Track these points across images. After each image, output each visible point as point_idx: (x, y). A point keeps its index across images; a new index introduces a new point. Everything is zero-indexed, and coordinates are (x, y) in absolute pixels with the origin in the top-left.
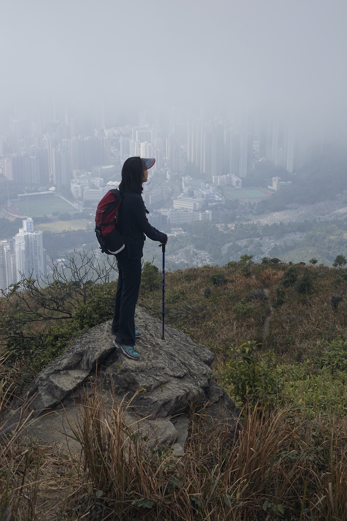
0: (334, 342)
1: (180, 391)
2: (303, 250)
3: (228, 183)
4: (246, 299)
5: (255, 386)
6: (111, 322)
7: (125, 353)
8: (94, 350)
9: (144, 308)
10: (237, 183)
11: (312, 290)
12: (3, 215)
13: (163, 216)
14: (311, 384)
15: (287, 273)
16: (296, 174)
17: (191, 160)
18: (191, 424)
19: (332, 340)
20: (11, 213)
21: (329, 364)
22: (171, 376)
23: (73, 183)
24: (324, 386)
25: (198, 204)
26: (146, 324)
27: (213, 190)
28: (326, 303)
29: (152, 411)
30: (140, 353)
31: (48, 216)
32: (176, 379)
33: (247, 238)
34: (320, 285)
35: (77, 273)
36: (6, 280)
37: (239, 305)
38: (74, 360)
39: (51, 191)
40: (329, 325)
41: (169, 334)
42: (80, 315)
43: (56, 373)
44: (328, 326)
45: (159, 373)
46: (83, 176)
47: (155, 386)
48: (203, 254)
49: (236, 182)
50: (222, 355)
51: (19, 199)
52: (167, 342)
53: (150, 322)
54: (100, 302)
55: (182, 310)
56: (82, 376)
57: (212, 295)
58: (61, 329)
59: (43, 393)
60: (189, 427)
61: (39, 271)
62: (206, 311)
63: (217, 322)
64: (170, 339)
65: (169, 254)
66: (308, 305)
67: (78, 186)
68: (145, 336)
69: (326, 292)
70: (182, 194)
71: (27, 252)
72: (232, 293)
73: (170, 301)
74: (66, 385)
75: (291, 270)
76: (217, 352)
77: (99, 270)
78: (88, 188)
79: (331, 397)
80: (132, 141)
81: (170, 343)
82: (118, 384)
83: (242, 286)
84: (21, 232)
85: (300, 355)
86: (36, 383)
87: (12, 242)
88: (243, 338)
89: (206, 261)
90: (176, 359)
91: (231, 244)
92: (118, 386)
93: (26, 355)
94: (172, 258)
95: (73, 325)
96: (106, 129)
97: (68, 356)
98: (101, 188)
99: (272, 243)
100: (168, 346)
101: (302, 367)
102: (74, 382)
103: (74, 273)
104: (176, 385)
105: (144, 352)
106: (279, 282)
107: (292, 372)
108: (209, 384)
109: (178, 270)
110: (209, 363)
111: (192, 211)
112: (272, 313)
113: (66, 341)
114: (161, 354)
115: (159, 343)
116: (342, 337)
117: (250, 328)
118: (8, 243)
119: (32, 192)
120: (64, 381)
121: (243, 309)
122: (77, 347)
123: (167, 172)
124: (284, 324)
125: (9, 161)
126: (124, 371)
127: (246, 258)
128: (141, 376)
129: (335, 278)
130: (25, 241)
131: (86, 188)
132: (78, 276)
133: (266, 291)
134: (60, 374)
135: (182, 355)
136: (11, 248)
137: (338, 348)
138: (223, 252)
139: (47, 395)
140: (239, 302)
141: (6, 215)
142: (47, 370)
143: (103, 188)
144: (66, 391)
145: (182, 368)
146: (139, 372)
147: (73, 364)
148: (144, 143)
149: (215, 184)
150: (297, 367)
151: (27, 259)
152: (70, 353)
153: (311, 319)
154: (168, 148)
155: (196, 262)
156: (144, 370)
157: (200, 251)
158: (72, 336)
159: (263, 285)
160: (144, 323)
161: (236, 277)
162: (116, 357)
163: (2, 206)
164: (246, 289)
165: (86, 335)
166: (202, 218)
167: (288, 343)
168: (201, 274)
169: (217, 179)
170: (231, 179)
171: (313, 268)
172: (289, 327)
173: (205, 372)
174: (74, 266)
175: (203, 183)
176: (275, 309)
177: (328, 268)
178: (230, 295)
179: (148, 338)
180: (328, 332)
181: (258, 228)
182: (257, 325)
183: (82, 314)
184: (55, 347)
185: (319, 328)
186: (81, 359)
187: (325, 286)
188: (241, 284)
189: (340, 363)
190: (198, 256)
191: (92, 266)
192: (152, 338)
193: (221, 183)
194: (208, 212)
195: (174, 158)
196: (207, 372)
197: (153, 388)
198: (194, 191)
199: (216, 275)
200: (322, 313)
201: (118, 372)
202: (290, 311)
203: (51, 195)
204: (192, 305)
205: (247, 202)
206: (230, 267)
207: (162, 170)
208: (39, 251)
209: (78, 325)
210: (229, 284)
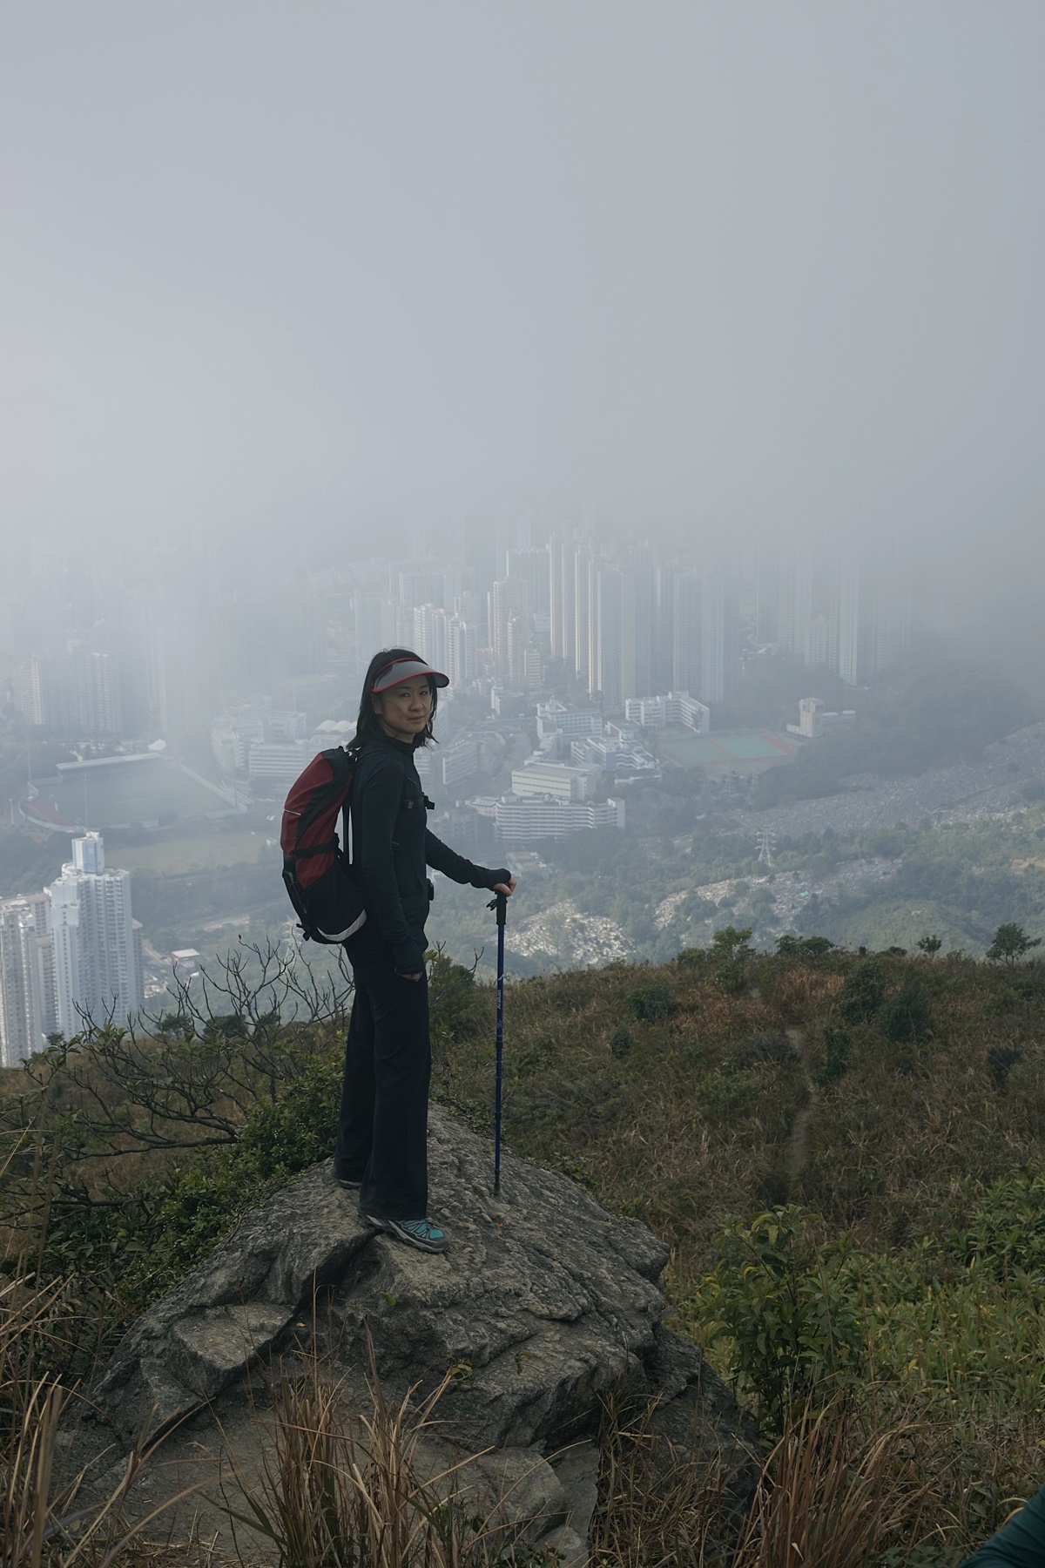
0: (1000, 1183)
1: (569, 1364)
2: (895, 910)
3: (671, 720)
4: (736, 1061)
8: (308, 1241)
9: (453, 1108)
10: (697, 717)
11: (929, 1031)
12: (13, 827)
13: (482, 818)
14: (938, 1313)
15: (854, 981)
16: (866, 688)
17: (562, 653)
18: (606, 1465)
19: (995, 1179)
20: (38, 818)
21: (990, 1250)
22: (541, 1317)
23: (219, 727)
24: (980, 1319)
25: (583, 780)
26: (459, 1158)
27: (628, 739)
28: (971, 1069)
29: (488, 1426)
31: (147, 825)
32: (558, 1326)
33: (729, 879)
34: (953, 1015)
35: (248, 1006)
36: (24, 1014)
37: (716, 1078)
38: (248, 1274)
39: (154, 751)
40: (984, 1134)
41: (530, 1187)
42: (259, 1132)
43: (194, 1315)
44: (982, 1137)
45: (503, 1309)
46: (249, 706)
47: (495, 1348)
48: (601, 927)
49: (694, 716)
50: (670, 1230)
51: (61, 777)
52: (525, 1211)
53: (472, 1153)
54: (319, 1094)
55: (547, 1097)
56: (273, 1322)
57: (635, 1052)
58: (204, 1179)
59: (155, 1378)
60: (599, 1475)
61: (120, 987)
62: (617, 1100)
63: (652, 1130)
64: (535, 1201)
66: (920, 1075)
67: (234, 737)
68: (457, 1194)
69: (969, 1035)
70: (536, 753)
71: (85, 933)
72: (694, 1043)
73: (510, 1070)
74: (225, 1352)
75: (866, 973)
76: (654, 1223)
77: (314, 996)
78: (262, 740)
79: (1003, 1351)
80: (389, 603)
81: (535, 1216)
82: (383, 1343)
83: (722, 1022)
84: (68, 875)
85: (902, 1224)
86: (133, 1347)
87: (43, 903)
88: (731, 1178)
89: (610, 946)
90: (555, 1264)
91: (683, 895)
92: (383, 1350)
93: (98, 1257)
94: (511, 941)
95: (241, 1166)
97: (229, 1262)
98: (300, 742)
99: (803, 890)
100: (529, 1225)
101: (909, 1261)
102: (247, 1340)
103: (241, 1007)
104: (558, 1346)
105: (456, 1245)
106: (831, 1009)
107: (879, 1276)
108: (656, 1339)
110: (651, 1273)
111: (567, 803)
112: (815, 1099)
113: (219, 1213)
114: (509, 1251)
115: (503, 1216)
116: (1023, 1169)
117: (751, 1146)
118: (28, 905)
119: (100, 755)
120: (219, 1339)
121: (728, 1089)
122: (257, 1235)
123: (493, 692)
124: (851, 1134)
125: (30, 667)
126: (399, 1304)
127: (729, 938)
128: (452, 1320)
129: (994, 992)
130: (78, 902)
131: (256, 740)
132: (250, 1013)
133: (795, 1036)
134: (204, 1318)
135: (572, 1251)
136: (37, 921)
137: (1014, 1201)
138: (661, 922)
139: (168, 1384)
140: (716, 1071)
141: (22, 826)
142: (165, 1307)
143: (306, 740)
144: (226, 1371)
145: (575, 1291)
146: (444, 1306)
147: (243, 1285)
148: (423, 608)
149: (632, 722)
150: (895, 1261)
151: (85, 951)
152: (234, 1251)
153: (928, 1115)
154: (492, 623)
155: (580, 952)
156: (460, 1300)
157: (592, 920)
158: (237, 1199)
159: (784, 1017)
160: (455, 1154)
161: (705, 996)
162: (373, 1262)
163: (11, 800)
164: (735, 1029)
165: (280, 1196)
166: (596, 821)
167: (863, 1189)
168: (599, 988)
169: (639, 709)
170: (679, 706)
171: (930, 965)
172: (865, 1141)
173: (643, 1301)
174: (240, 984)
175: (596, 721)
176: (823, 1089)
177: (974, 963)
178: (688, 1050)
179: (468, 1201)
180: (982, 1156)
181: (760, 850)
182: (770, 1137)
183: (266, 1131)
184: (188, 1235)
185: (956, 1142)
186: (269, 1271)
187: (969, 1018)
188: (718, 1017)
189: (1022, 1249)
190: (587, 933)
191: (293, 985)
192: (480, 1200)
193: (650, 718)
194: (614, 806)
195: (510, 649)
196: (650, 1302)
197: (487, 1355)
198: (572, 743)
199: (644, 992)
200: (961, 1099)
201: (382, 1310)
202: (868, 1093)
203: (155, 765)
204: (578, 1082)
205: (727, 774)
206: (685, 966)
207: (477, 685)
208: (120, 928)
209: (254, 1163)
210: (683, 1016)
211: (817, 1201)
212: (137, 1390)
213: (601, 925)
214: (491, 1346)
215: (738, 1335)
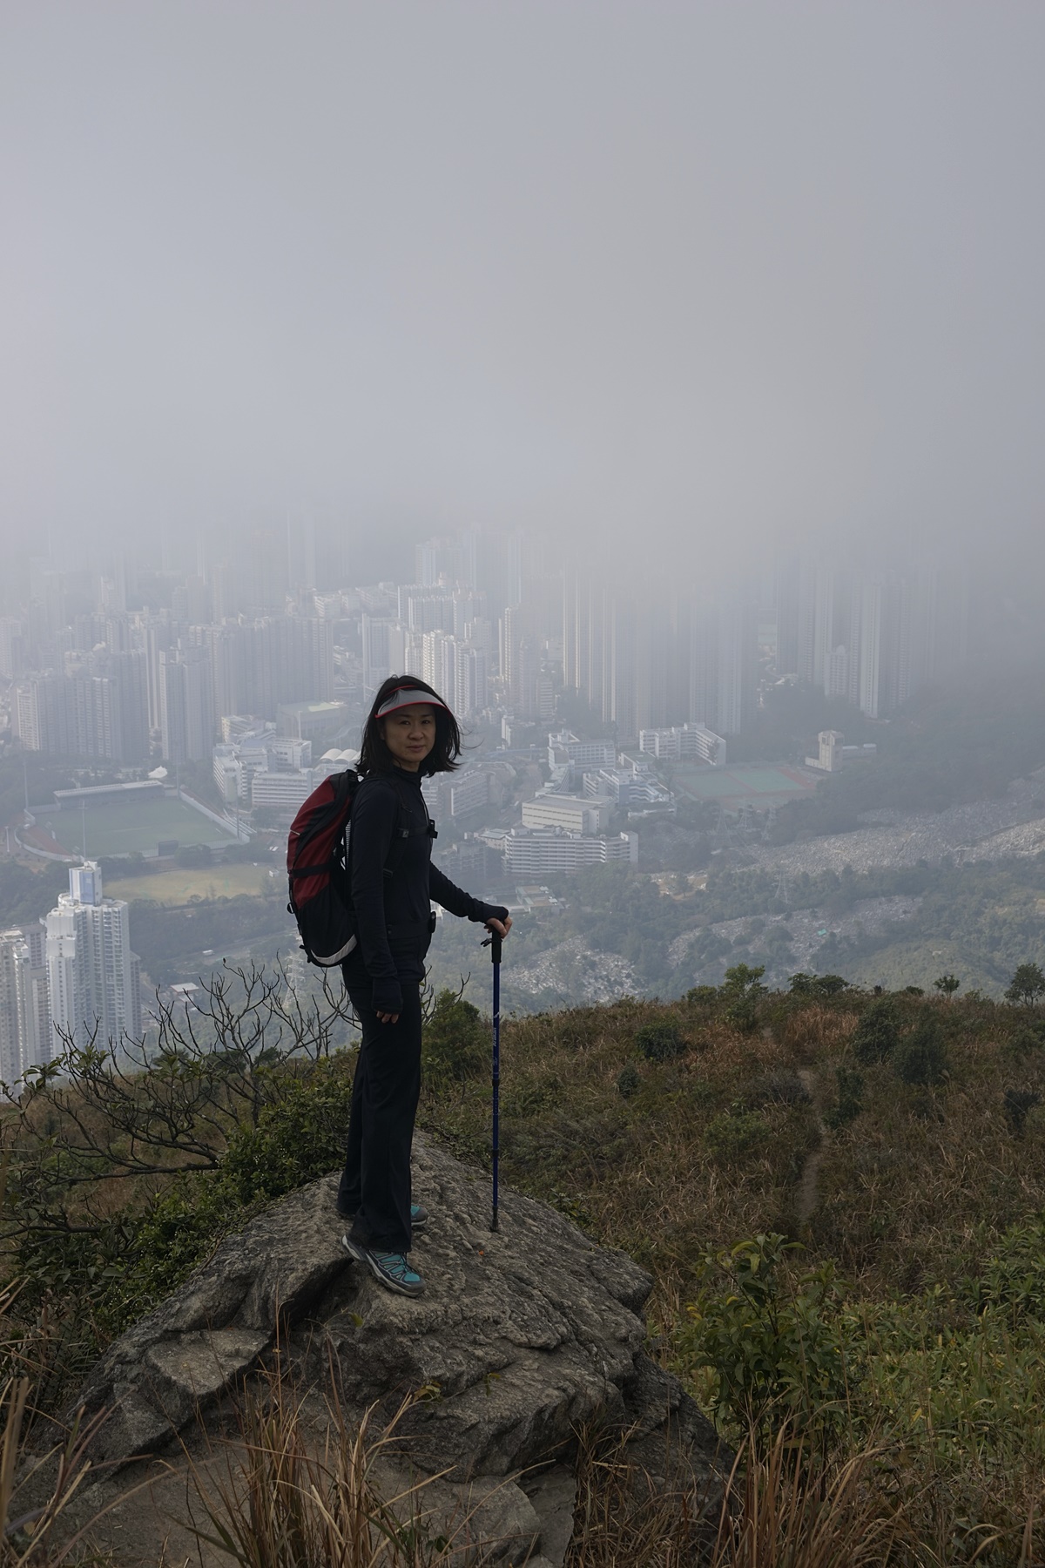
0: (1014, 1230)
1: (547, 1392)
2: (916, 949)
3: (686, 752)
4: (746, 1102)
5: (780, 1374)
6: (336, 1179)
7: (379, 1274)
8: (285, 1266)
9: (436, 1134)
10: (713, 749)
11: (946, 1073)
12: (9, 855)
13: (491, 851)
14: (948, 1363)
15: (868, 1021)
16: (888, 721)
17: (574, 683)
18: (581, 1496)
19: (1010, 1224)
20: (34, 846)
21: (1003, 1298)
22: (520, 1345)
23: (221, 754)
24: (991, 1368)
25: (595, 813)
26: (441, 1185)
27: (642, 771)
28: (987, 1112)
29: (463, 1454)
30: (426, 1276)
31: (146, 854)
32: (537, 1355)
33: (745, 916)
34: (970, 1057)
35: (232, 1030)
36: (18, 1049)
37: (725, 1118)
38: (224, 1299)
39: (155, 779)
40: (999, 1179)
41: (513, 1216)
42: (240, 1158)
43: (169, 1340)
44: (997, 1182)
45: (482, 1337)
46: (252, 733)
47: (472, 1376)
48: (612, 965)
49: (710, 749)
50: (675, 1275)
51: (59, 804)
52: (506, 1239)
53: (453, 1179)
54: (301, 1119)
55: (551, 1137)
56: (248, 1347)
57: (643, 1091)
58: (183, 1203)
59: (128, 1404)
60: (576, 1505)
61: (117, 1021)
62: (623, 1140)
63: (658, 1172)
64: (517, 1229)
65: (512, 966)
66: (935, 1118)
67: (237, 765)
68: (438, 1221)
69: (987, 1077)
70: (547, 785)
71: (81, 966)
72: (704, 1083)
73: (514, 1109)
74: (199, 1377)
75: (880, 1013)
76: (659, 1266)
77: (299, 1023)
78: (266, 769)
79: (1012, 1401)
80: (398, 628)
81: (516, 1244)
82: (358, 1371)
83: (733, 1061)
84: (64, 905)
85: (913, 1271)
86: (107, 1371)
87: (38, 934)
88: (738, 1222)
89: (621, 984)
90: (535, 1292)
91: (697, 932)
92: (359, 1377)
93: (75, 1283)
94: (519, 978)
95: (220, 1191)
96: (318, 595)
97: (205, 1287)
98: (304, 771)
99: (820, 928)
100: (510, 1253)
101: (920, 1308)
102: (222, 1366)
103: (224, 1031)
104: (536, 1375)
105: (435, 1272)
106: (845, 1050)
107: (889, 1324)
108: (637, 1369)
109: (537, 1014)
110: (634, 1303)
111: (578, 836)
112: (826, 1142)
113: (198, 1238)
114: (488, 1279)
115: (484, 1243)
117: (759, 1189)
118: (24, 936)
119: (98, 782)
120: (193, 1365)
121: (738, 1130)
122: (234, 1259)
123: (503, 721)
124: (863, 1178)
125: (29, 692)
126: (376, 1330)
127: (741, 975)
128: (429, 1347)
129: (1012, 1033)
130: (76, 932)
131: (260, 769)
132: (234, 1039)
133: (807, 1076)
134: (179, 1343)
135: (553, 1280)
136: (32, 952)
137: (1029, 1248)
138: (674, 959)
139: (141, 1409)
140: (726, 1112)
141: (18, 855)
142: (139, 1332)
143: (311, 769)
144: (199, 1396)
145: (554, 1320)
146: (421, 1332)
147: (218, 1310)
148: (433, 634)
149: (647, 753)
150: (905, 1308)
151: (81, 984)
152: (210, 1276)
153: (944, 1160)
154: (503, 649)
155: (591, 991)
156: (438, 1327)
157: (603, 957)
158: (216, 1224)
159: (796, 1057)
160: (438, 1180)
161: (715, 1035)
162: (352, 1288)
163: (7, 827)
164: (745, 1069)
165: (259, 1220)
166: (608, 855)
167: (874, 1234)
168: (607, 1025)
169: (654, 740)
170: (695, 737)
171: (947, 1005)
172: (877, 1185)
173: (624, 1331)
174: (224, 1008)
175: (610, 752)
176: (834, 1132)
177: (993, 1003)
178: (698, 1090)
179: (448, 1228)
180: (996, 1201)
181: (777, 886)
182: (780, 1180)
183: (247, 1156)
184: (166, 1260)
185: (970, 1187)
186: (245, 1297)
187: (986, 1060)
188: (729, 1056)
189: (1036, 1297)
190: (597, 971)
191: (277, 1009)
192: (461, 1227)
193: (665, 750)
194: (627, 840)
195: (522, 678)
196: (631, 1332)
197: (464, 1383)
198: (585, 775)
199: (652, 1030)
200: (977, 1143)
201: (358, 1336)
202: (881, 1136)
203: (155, 793)
204: (583, 1121)
205: (743, 808)
206: (695, 1003)
207: (487, 713)
208: (117, 961)
209: (234, 1189)
210: (693, 1055)
211: (827, 1246)
213: (613, 962)
214: (468, 1374)
215: (718, 1365)
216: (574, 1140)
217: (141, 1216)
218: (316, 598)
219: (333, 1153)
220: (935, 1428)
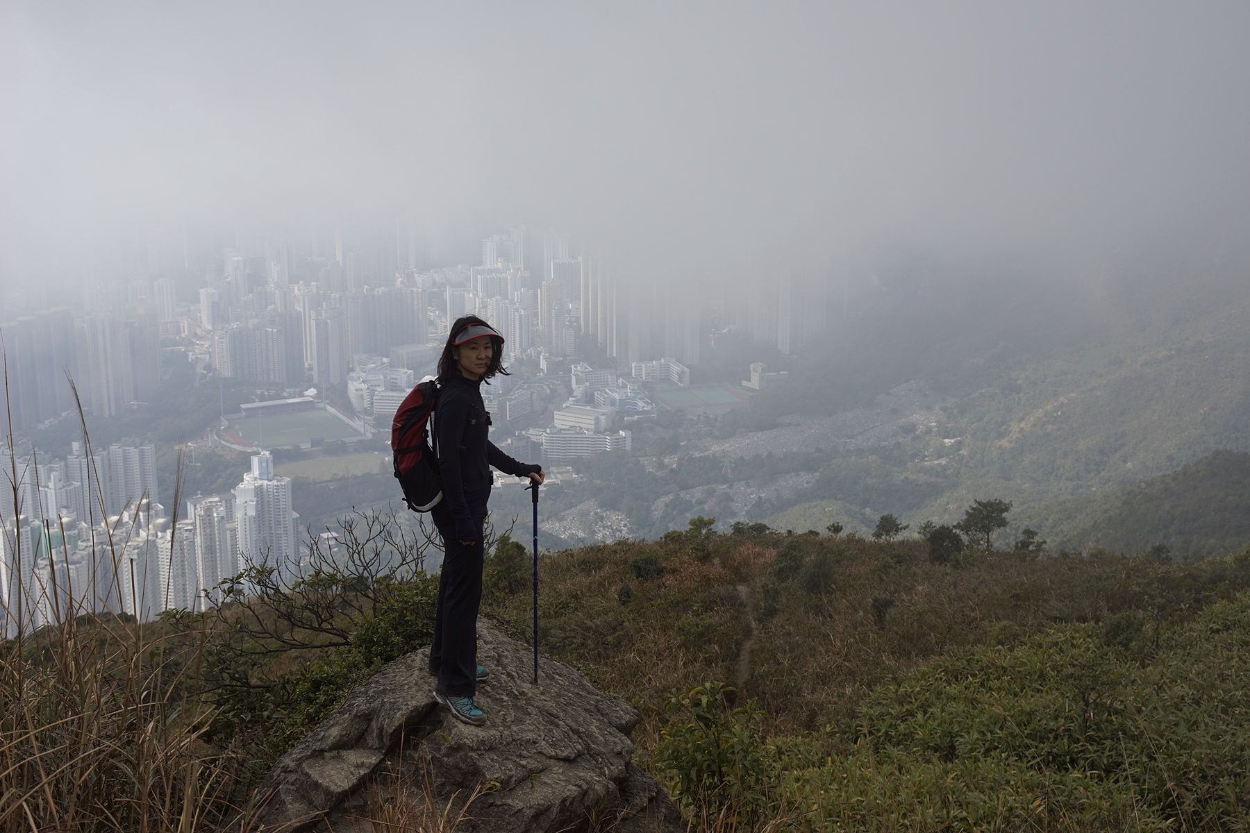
0: (878, 688)
1: (568, 788)
2: (814, 507)
3: (663, 377)
4: (702, 606)
5: (722, 774)
6: (428, 650)
7: (454, 712)
8: (394, 707)
9: (495, 621)
10: (681, 375)
11: (834, 586)
12: (210, 447)
13: (534, 441)
14: (834, 775)
15: (783, 553)
16: (796, 356)
17: (589, 331)
19: (875, 685)
20: (227, 441)
21: (870, 733)
22: (551, 757)
23: (353, 379)
24: (862, 777)
25: (603, 418)
26: (498, 654)
27: (634, 390)
28: (861, 612)
29: (513, 829)
30: (488, 713)
31: (303, 447)
32: (561, 763)
33: (702, 485)
34: (850, 576)
35: (359, 553)
36: (217, 571)
37: (688, 618)
38: (353, 730)
39: (308, 396)
40: (868, 655)
41: (546, 673)
42: (364, 637)
43: (317, 756)
44: (867, 657)
45: (525, 752)
46: (373, 365)
47: (519, 778)
48: (614, 518)
49: (679, 375)
51: (244, 413)
52: (541, 688)
53: (506, 650)
54: (405, 611)
55: (574, 631)
56: (370, 761)
57: (634, 600)
58: (326, 668)
59: (289, 799)
61: (281, 551)
62: (621, 633)
63: (645, 654)
64: (548, 682)
65: (548, 520)
66: (827, 616)
67: (364, 386)
68: (496, 678)
69: (860, 589)
70: (571, 399)
71: (259, 521)
72: (675, 594)
73: (549, 613)
74: (337, 781)
75: (791, 547)
76: (645, 715)
77: (403, 549)
78: (383, 389)
79: (876, 798)
80: (471, 295)
81: (548, 692)
82: (443, 775)
83: (694, 580)
84: (248, 481)
85: (812, 716)
86: (275, 778)
87: (230, 500)
89: (620, 531)
90: (561, 723)
91: (671, 497)
92: (444, 779)
93: (254, 722)
94: (553, 528)
95: (351, 659)
96: (417, 273)
97: (341, 721)
99: (752, 494)
100: (544, 698)
101: (816, 741)
102: (352, 773)
103: (353, 554)
104: (561, 777)
105: (494, 710)
106: (768, 572)
107: (796, 750)
108: (628, 773)
109: (564, 550)
110: (626, 730)
111: (592, 433)
112: (755, 633)
113: (336, 690)
114: (530, 714)
115: (526, 691)
116: (894, 679)
117: (712, 664)
118: (220, 502)
119: (270, 399)
120: (333, 772)
121: (697, 625)
122: (360, 703)
123: (541, 357)
124: (780, 656)
125: (223, 338)
126: (454, 748)
127: (699, 524)
128: (490, 759)
129: (877, 560)
130: (256, 499)
131: (379, 389)
132: (360, 559)
133: (742, 590)
134: (323, 759)
135: (572, 715)
136: (227, 512)
137: (887, 700)
138: (656, 515)
139: (298, 802)
140: (689, 614)
141: (217, 447)
142: (297, 752)
144: (337, 793)
145: (573, 741)
146: (485, 750)
147: (350, 737)
148: (494, 299)
149: (637, 378)
150: (807, 740)
151: (259, 533)
152: (344, 715)
153: (832, 643)
154: (541, 309)
155: (600, 535)
156: (496, 746)
157: (608, 513)
158: (348, 681)
159: (736, 577)
160: (495, 651)
161: (682, 563)
162: (438, 721)
163: (209, 429)
164: (702, 585)
165: (376, 678)
166: (611, 445)
167: (787, 693)
168: (610, 557)
169: (641, 369)
170: (669, 368)
171: (835, 542)
172: (789, 660)
173: (619, 748)
174: (353, 539)
175: (612, 377)
176: (761, 626)
177: (864, 541)
178: (671, 599)
179: (503, 682)
180: (867, 670)
181: (723, 466)
182: (725, 658)
183: (368, 637)
184: (314, 705)
185: (850, 661)
186: (367, 728)
187: (860, 578)
188: (691, 577)
189: (892, 732)
190: (604, 522)
191: (389, 540)
192: (511, 681)
193: (649, 376)
194: (624, 435)
195: (554, 328)
196: (623, 748)
197: (514, 782)
198: (596, 392)
199: (641, 560)
200: (854, 632)
201: (443, 752)
202: (792, 628)
203: (308, 406)
204: (595, 621)
205: (701, 414)
206: (669, 542)
207: (531, 352)
208: (284, 518)
209: (360, 657)
210: (667, 576)
212: (278, 806)
213: (615, 516)
214: (516, 777)
215: (681, 768)
216: (589, 633)
217: (298, 677)
218: (416, 275)
219: (426, 633)
220: (825, 817)
